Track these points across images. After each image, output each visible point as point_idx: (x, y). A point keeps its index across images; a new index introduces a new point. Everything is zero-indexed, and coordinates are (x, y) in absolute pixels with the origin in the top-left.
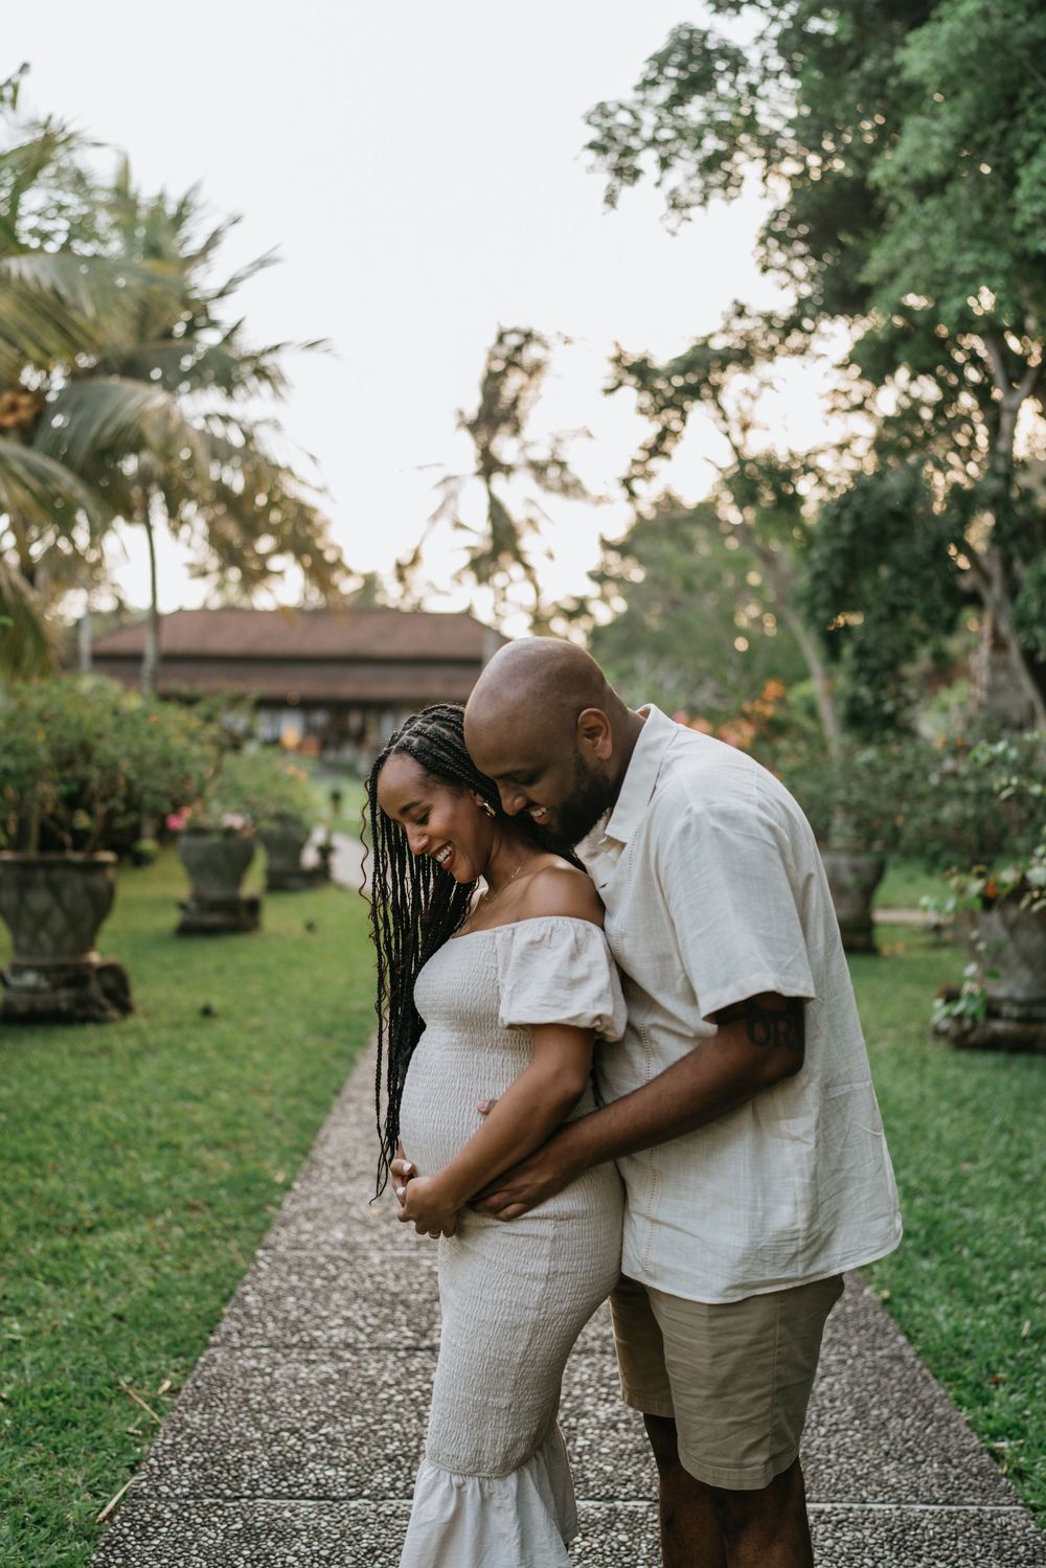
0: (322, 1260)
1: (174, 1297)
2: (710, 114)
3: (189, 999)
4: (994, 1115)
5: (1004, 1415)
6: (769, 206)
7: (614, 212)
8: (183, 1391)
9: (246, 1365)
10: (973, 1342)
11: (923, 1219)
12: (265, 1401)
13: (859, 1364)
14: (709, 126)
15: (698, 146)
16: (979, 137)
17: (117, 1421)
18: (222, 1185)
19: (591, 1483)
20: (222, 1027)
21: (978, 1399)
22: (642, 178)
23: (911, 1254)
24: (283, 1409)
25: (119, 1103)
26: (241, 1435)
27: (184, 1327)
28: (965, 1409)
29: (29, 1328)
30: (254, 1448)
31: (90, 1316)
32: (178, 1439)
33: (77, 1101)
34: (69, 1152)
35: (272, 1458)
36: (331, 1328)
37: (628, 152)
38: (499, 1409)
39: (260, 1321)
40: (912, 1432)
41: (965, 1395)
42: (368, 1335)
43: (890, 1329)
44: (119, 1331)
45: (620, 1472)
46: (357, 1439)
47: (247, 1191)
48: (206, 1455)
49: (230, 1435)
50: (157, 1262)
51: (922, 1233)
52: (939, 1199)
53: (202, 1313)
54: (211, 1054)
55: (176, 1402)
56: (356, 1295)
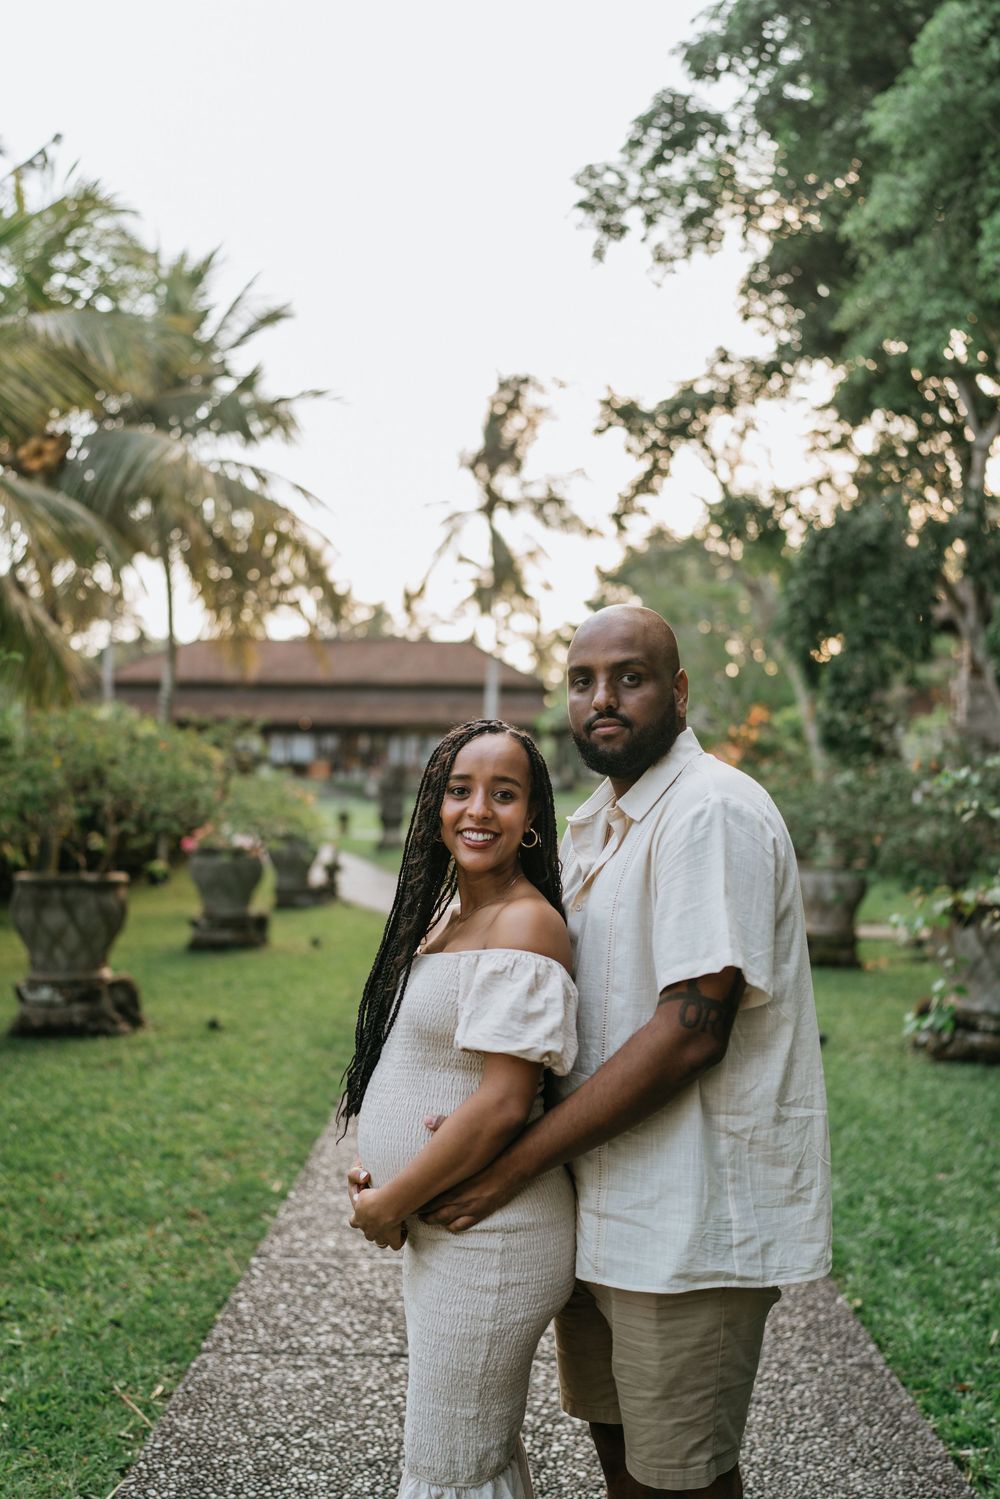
0: (313, 1268)
1: (169, 1303)
2: (692, 173)
3: (197, 1012)
4: (971, 1126)
5: (970, 1423)
6: (749, 259)
7: (601, 265)
8: (174, 1396)
9: (236, 1370)
10: (942, 1350)
11: (897, 1229)
12: (252, 1406)
13: (829, 1372)
14: (691, 185)
15: (682, 204)
16: (944, 193)
17: (111, 1424)
18: (220, 1194)
19: (564, 1489)
20: (228, 1040)
21: (945, 1406)
22: (628, 234)
23: (883, 1263)
24: (270, 1414)
25: (125, 1115)
26: (228, 1439)
27: (178, 1333)
28: (932, 1417)
29: (28, 1334)
30: (240, 1453)
31: (89, 1322)
32: (167, 1443)
33: (85, 1112)
34: (75, 1162)
35: (257, 1462)
36: (319, 1334)
37: (613, 210)
38: (468, 1420)
39: (251, 1327)
40: (879, 1439)
41: (933, 1403)
42: (355, 1341)
43: (861, 1337)
44: (115, 1337)
45: (593, 1477)
46: (340, 1444)
47: (245, 1200)
48: (193, 1459)
49: (218, 1440)
50: (155, 1269)
51: (896, 1242)
52: (913, 1208)
53: (196, 1319)
54: (216, 1066)
55: (167, 1406)
56: (345, 1302)
